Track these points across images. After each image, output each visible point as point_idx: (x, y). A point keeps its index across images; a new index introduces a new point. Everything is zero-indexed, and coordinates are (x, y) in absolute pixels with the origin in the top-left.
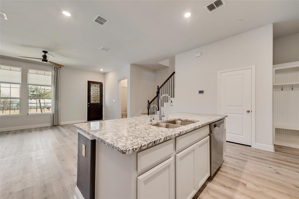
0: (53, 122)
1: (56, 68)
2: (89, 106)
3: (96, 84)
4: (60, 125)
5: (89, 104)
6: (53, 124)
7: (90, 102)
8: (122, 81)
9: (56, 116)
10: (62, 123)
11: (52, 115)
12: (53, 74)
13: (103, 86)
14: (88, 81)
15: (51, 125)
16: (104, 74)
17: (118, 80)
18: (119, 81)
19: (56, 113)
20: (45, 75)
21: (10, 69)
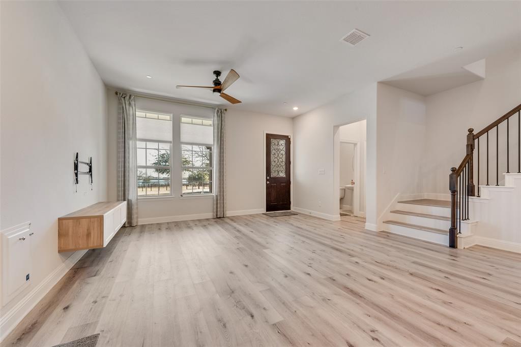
0: (217, 212)
1: (220, 111)
2: (268, 182)
3: (278, 140)
4: (226, 217)
5: (268, 178)
6: (217, 215)
7: (270, 175)
8: (340, 127)
9: (220, 200)
10: (229, 213)
11: (215, 198)
12: (216, 122)
13: (291, 142)
14: (267, 134)
15: (214, 216)
16: (294, 119)
17: (334, 126)
18: (336, 127)
19: (220, 195)
20: (202, 125)
21: (157, 118)
